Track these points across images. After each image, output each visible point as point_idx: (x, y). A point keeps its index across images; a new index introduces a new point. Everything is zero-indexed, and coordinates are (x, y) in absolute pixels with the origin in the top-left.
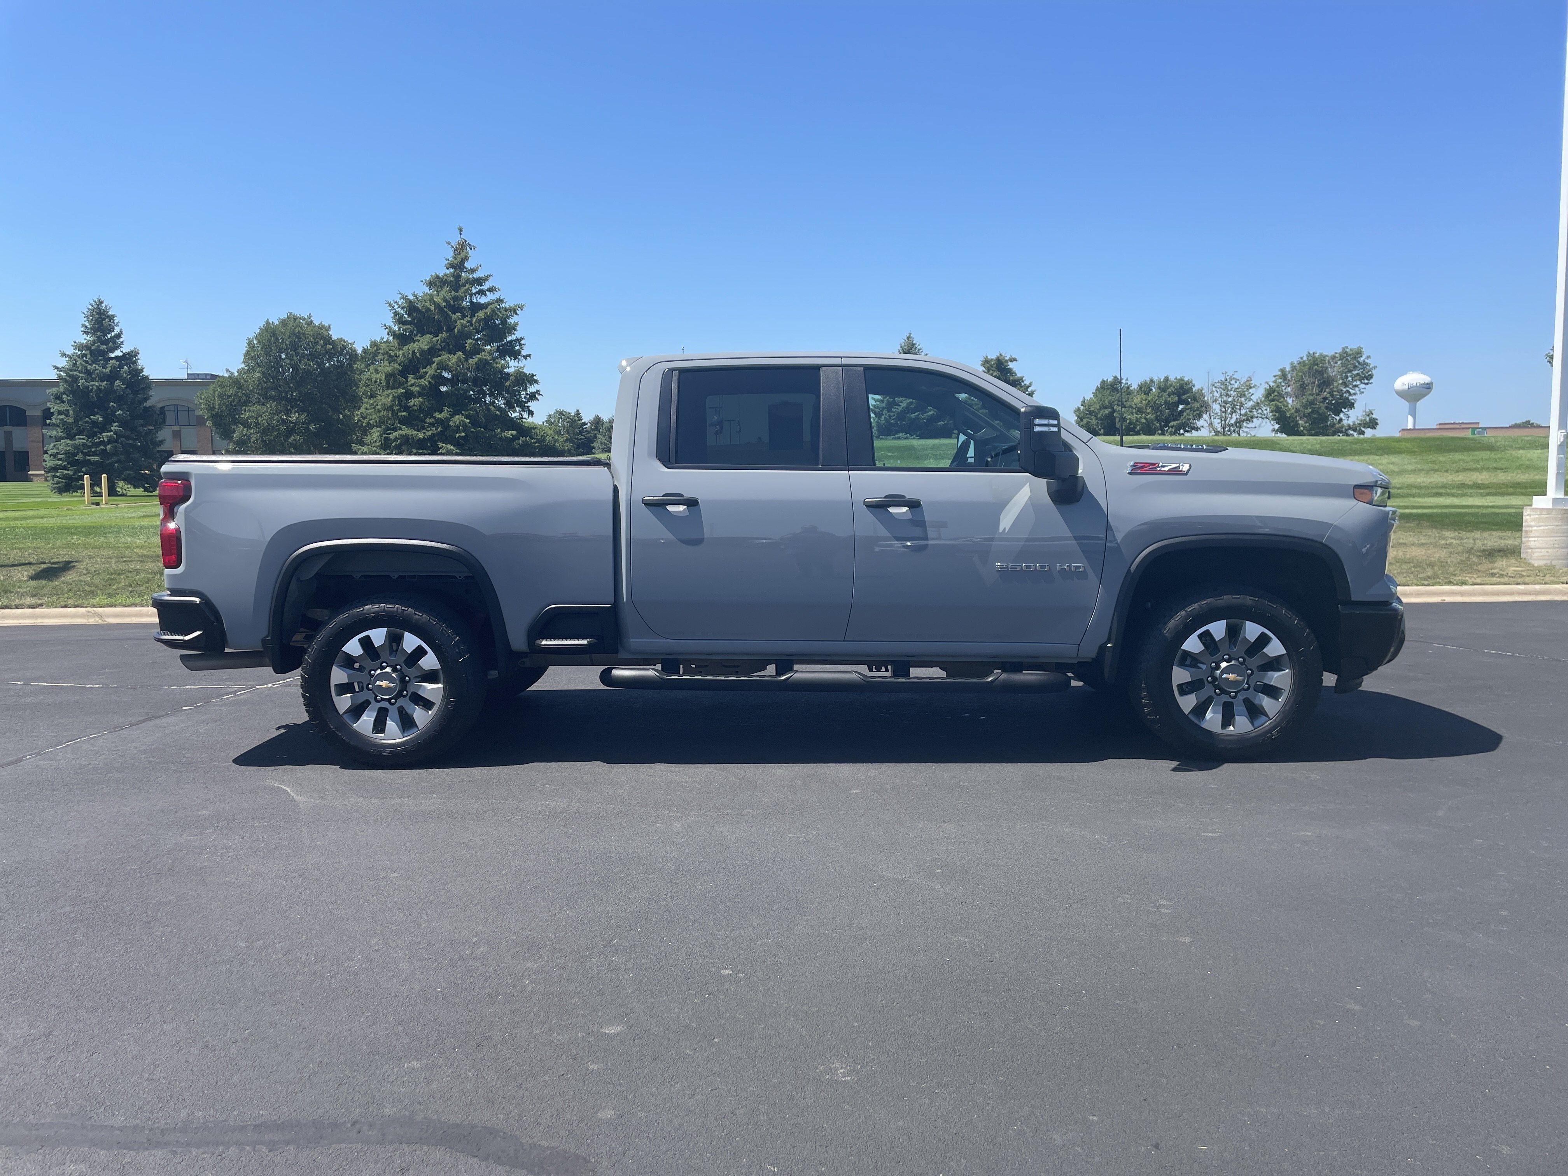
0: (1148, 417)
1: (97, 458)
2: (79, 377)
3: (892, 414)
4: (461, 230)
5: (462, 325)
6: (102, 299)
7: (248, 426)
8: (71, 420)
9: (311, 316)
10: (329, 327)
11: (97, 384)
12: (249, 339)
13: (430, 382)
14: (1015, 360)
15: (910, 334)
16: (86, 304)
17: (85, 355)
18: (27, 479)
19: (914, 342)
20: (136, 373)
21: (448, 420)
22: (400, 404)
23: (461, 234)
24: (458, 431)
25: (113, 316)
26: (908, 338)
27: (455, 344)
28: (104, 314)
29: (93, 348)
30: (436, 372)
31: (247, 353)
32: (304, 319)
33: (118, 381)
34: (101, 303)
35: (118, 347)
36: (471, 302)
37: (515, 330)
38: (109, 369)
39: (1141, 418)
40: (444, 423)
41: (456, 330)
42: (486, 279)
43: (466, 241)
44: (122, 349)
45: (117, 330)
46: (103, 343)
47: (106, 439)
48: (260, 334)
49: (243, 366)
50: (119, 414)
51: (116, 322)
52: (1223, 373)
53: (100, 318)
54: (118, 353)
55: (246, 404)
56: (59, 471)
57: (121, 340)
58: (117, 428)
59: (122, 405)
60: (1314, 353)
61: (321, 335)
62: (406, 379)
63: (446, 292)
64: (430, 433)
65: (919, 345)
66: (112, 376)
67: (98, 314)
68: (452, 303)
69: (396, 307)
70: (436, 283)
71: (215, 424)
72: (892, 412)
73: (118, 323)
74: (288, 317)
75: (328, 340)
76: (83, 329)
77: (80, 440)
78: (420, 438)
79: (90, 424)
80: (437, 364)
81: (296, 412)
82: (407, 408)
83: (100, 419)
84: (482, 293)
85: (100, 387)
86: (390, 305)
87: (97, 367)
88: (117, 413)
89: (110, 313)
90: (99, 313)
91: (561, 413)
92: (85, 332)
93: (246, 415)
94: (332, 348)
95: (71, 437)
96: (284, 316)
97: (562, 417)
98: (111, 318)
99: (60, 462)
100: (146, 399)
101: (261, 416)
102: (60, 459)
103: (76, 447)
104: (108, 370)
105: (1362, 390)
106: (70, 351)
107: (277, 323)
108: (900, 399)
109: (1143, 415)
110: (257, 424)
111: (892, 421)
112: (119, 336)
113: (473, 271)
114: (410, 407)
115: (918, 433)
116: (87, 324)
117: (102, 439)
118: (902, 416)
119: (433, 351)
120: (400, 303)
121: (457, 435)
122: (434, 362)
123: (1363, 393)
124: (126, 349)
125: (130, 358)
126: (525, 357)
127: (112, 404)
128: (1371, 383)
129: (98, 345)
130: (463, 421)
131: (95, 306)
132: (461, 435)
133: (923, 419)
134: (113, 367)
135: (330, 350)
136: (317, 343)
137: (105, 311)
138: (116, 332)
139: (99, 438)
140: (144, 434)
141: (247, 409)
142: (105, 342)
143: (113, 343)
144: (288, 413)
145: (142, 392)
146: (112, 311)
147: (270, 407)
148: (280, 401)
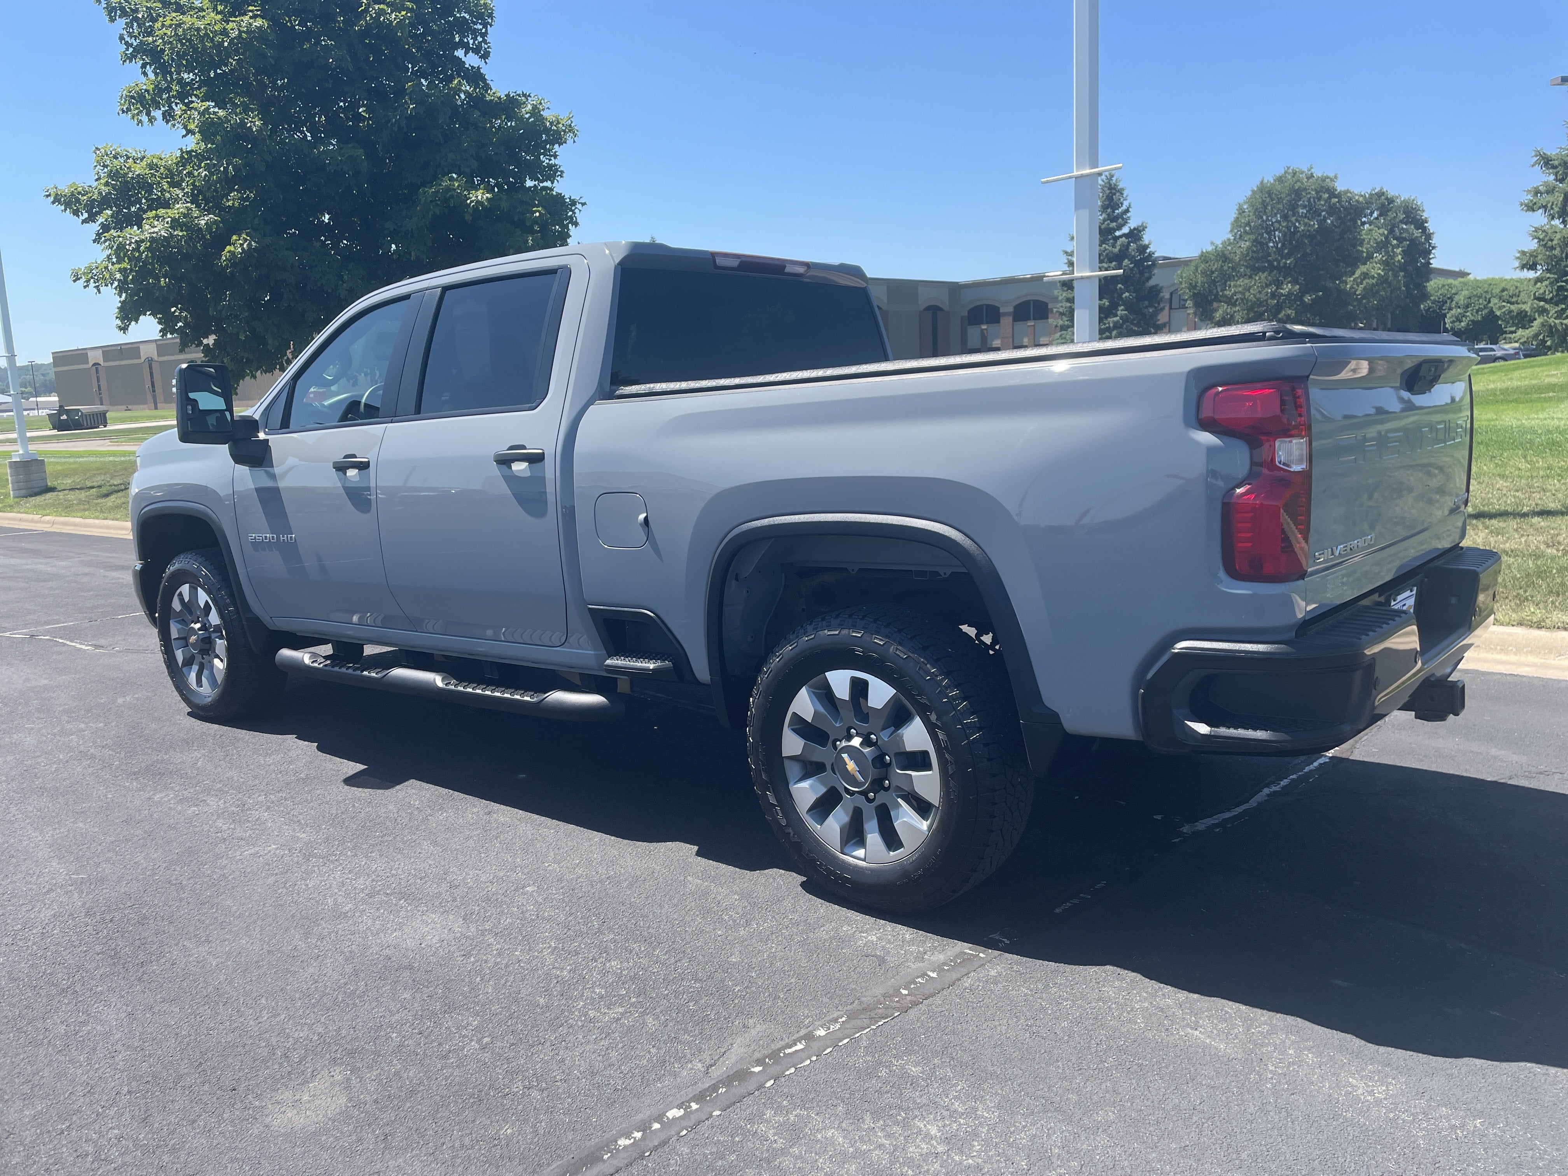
6: (1114, 172)
9: (1312, 168)
10: (1336, 177)
12: (1240, 204)
17: (1098, 236)
20: (1143, 250)
25: (1123, 189)
28: (1115, 189)
29: (1103, 226)
31: (1236, 220)
32: (1302, 172)
33: (1126, 260)
34: (1112, 177)
35: (1125, 223)
38: (1118, 248)
44: (1129, 225)
45: (1126, 204)
47: (1111, 325)
48: (1252, 197)
49: (1230, 236)
50: (1126, 297)
51: (1124, 196)
53: (1111, 193)
54: (1126, 229)
55: (1231, 278)
57: (1128, 215)
58: (1124, 312)
59: (1129, 286)
61: (1325, 189)
66: (1121, 256)
67: (1109, 189)
71: (1197, 305)
73: (1126, 196)
74: (1286, 172)
75: (1332, 193)
81: (1289, 282)
83: (1107, 304)
87: (1107, 247)
88: (1124, 296)
90: (1110, 187)
92: (1098, 211)
93: (1231, 291)
94: (1338, 202)
96: (1281, 172)
98: (1121, 192)
100: (1149, 278)
101: (1249, 290)
104: (1116, 250)
107: (1272, 181)
112: (1127, 211)
116: (1099, 202)
124: (1132, 224)
125: (1135, 234)
127: (1120, 286)
129: (1108, 223)
131: (1106, 181)
134: (1122, 245)
135: (1335, 204)
136: (1320, 199)
137: (1115, 185)
138: (1124, 207)
139: (1105, 324)
140: (1148, 317)
141: (1232, 284)
142: (1114, 219)
143: (1121, 219)
144: (1279, 285)
145: (1147, 270)
146: (1121, 185)
147: (1259, 279)
148: (1271, 272)
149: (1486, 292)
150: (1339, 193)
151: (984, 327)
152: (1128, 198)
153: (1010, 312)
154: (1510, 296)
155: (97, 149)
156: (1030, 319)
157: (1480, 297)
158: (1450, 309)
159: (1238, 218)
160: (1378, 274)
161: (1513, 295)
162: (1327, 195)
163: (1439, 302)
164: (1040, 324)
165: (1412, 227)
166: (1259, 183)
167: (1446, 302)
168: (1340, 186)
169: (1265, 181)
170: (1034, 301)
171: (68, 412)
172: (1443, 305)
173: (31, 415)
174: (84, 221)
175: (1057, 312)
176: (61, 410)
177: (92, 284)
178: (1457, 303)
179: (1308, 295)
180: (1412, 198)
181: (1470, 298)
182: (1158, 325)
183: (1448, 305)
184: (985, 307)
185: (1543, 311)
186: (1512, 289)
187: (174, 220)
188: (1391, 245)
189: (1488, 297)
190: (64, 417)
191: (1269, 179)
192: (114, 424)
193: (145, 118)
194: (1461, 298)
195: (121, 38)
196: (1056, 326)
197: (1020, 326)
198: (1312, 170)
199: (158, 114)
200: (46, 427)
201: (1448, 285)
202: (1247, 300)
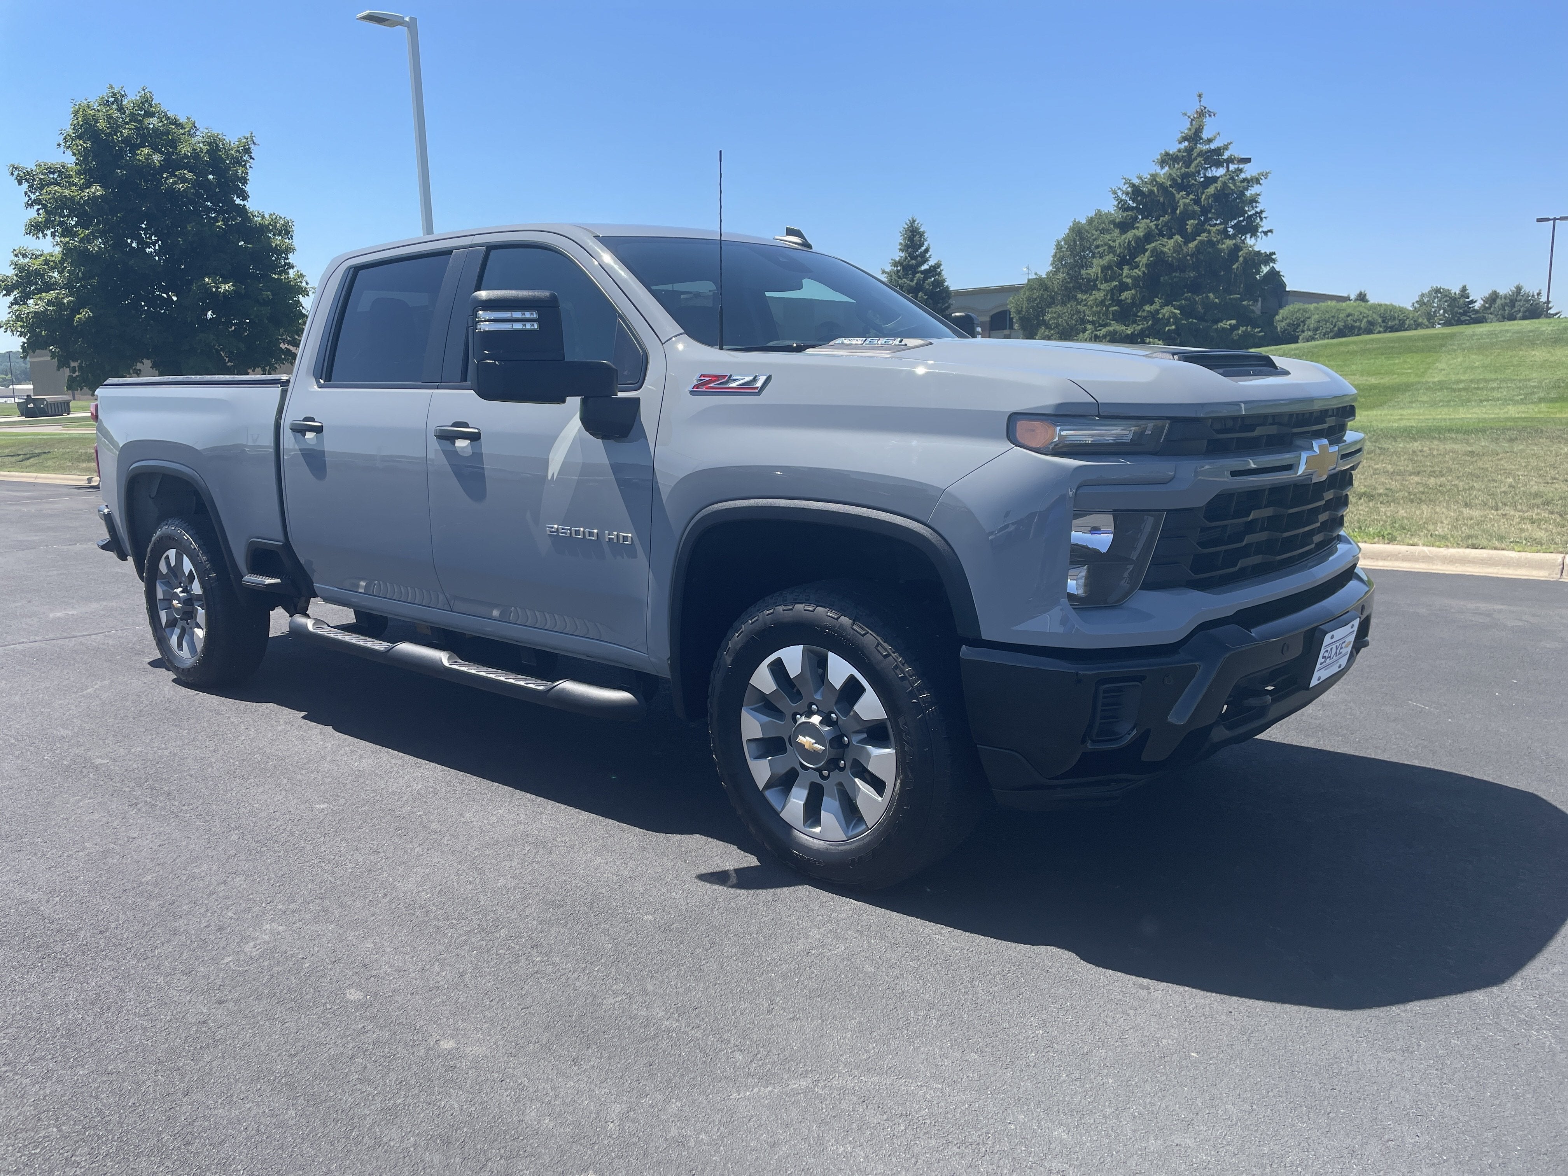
4: (1200, 96)
5: (1185, 204)
6: (915, 218)
12: (1058, 241)
13: (1144, 272)
16: (902, 225)
17: (898, 271)
20: (940, 283)
21: (1157, 312)
22: (1112, 299)
23: (1200, 101)
24: (1168, 323)
25: (924, 232)
27: (1178, 226)
28: (916, 232)
29: (904, 263)
30: (1148, 260)
31: (1055, 256)
34: (914, 221)
35: (926, 261)
36: (1205, 176)
37: (1257, 202)
38: (915, 281)
40: (1154, 315)
41: (1178, 212)
42: (1226, 147)
43: (1205, 108)
44: (929, 263)
45: (926, 245)
46: (915, 258)
48: (1067, 235)
49: (1051, 268)
51: (925, 237)
53: (913, 235)
54: (925, 267)
55: (1049, 305)
57: (929, 254)
62: (1122, 270)
63: (1178, 170)
64: (1139, 328)
67: (911, 232)
68: (1179, 181)
69: (1120, 194)
70: (1167, 159)
73: (927, 238)
74: (1095, 215)
76: (899, 247)
78: (1128, 334)
80: (1151, 251)
82: (1119, 303)
84: (1218, 164)
86: (1115, 193)
87: (906, 281)
89: (921, 230)
90: (913, 231)
91: (1437, 291)
92: (900, 249)
93: (1048, 316)
96: (1092, 214)
97: (1439, 295)
98: (921, 235)
104: (913, 284)
106: (889, 268)
107: (1084, 222)
112: (927, 250)
113: (1210, 141)
114: (1121, 300)
116: (902, 242)
119: (1149, 237)
120: (1124, 189)
121: (1167, 329)
122: (1147, 250)
124: (932, 262)
125: (935, 270)
126: (1266, 233)
129: (910, 261)
130: (1173, 313)
131: (910, 225)
132: (1171, 328)
134: (919, 280)
137: (917, 228)
138: (925, 248)
143: (921, 257)
145: (941, 301)
149: (1333, 317)
154: (1354, 321)
155: (15, 250)
157: (1327, 321)
158: (1303, 331)
159: (1057, 253)
161: (1357, 320)
163: (1293, 325)
167: (1300, 325)
169: (1078, 221)
171: (34, 401)
172: (1297, 328)
173: (9, 402)
174: (4, 295)
176: (29, 399)
177: (9, 332)
178: (1308, 326)
181: (1319, 322)
183: (1301, 327)
186: (1356, 314)
187: (48, 300)
189: (1334, 321)
190: (31, 405)
191: (1082, 219)
192: (76, 412)
193: (40, 235)
194: (1312, 323)
195: (26, 193)
199: (48, 232)
200: (15, 414)
201: (1303, 310)
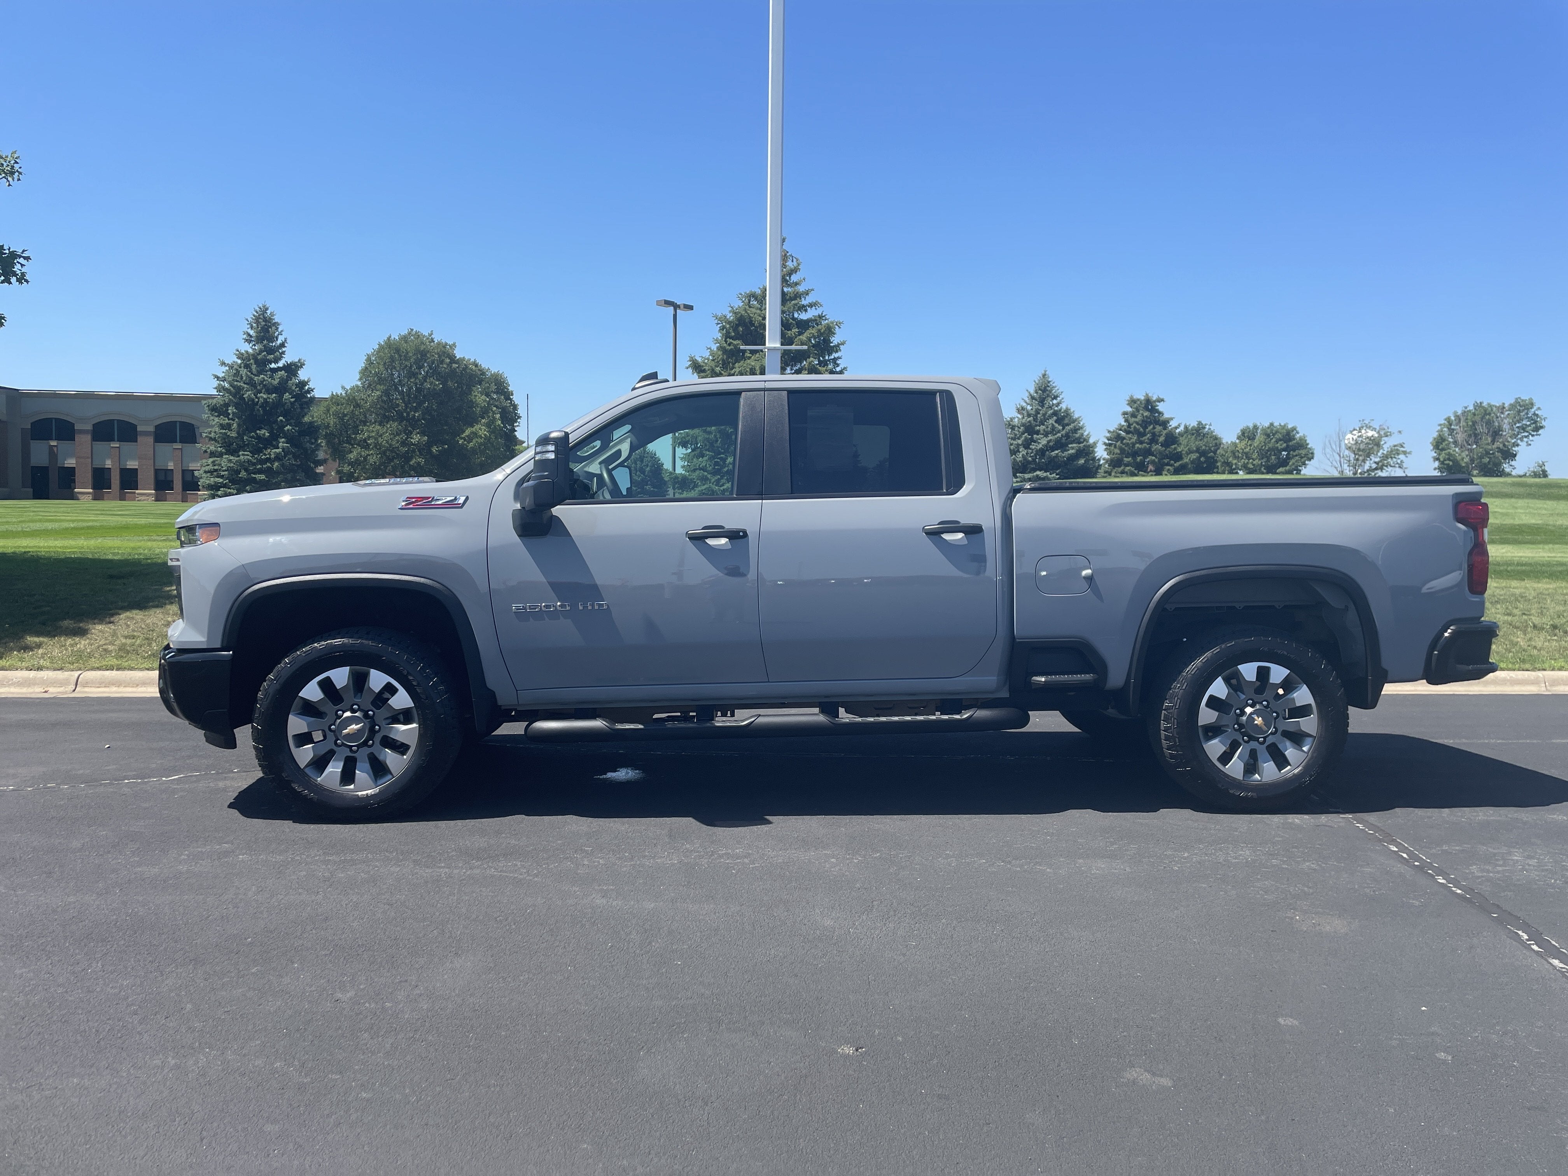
0: (1254, 462)
1: (263, 477)
2: (244, 388)
3: (1030, 451)
6: (268, 306)
7: (366, 447)
8: (234, 434)
9: (432, 333)
10: (454, 345)
11: (265, 396)
12: (368, 355)
14: (1162, 400)
15: (1045, 371)
17: (248, 365)
18: (72, 497)
19: (1050, 380)
20: (301, 385)
25: (278, 323)
26: (1044, 375)
28: (268, 322)
29: (259, 357)
32: (424, 336)
33: (287, 394)
34: (267, 309)
35: (281, 357)
36: (794, 318)
38: (277, 380)
39: (1248, 463)
44: (285, 359)
45: (281, 338)
46: (267, 352)
47: (273, 456)
48: (379, 351)
49: (359, 383)
50: (288, 430)
51: (280, 330)
52: (1360, 421)
53: (266, 325)
54: (282, 364)
55: (363, 423)
56: (222, 489)
57: (284, 349)
58: (285, 445)
59: (289, 420)
60: (1481, 403)
61: (445, 353)
65: (1054, 383)
66: (281, 388)
67: (262, 321)
72: (1030, 449)
73: (282, 331)
74: (409, 334)
75: (452, 359)
76: (245, 336)
77: (245, 456)
79: (255, 439)
81: (418, 433)
83: (267, 434)
84: (803, 308)
85: (268, 400)
87: (263, 378)
88: (286, 429)
89: (275, 321)
90: (265, 320)
92: (247, 340)
93: (364, 435)
94: (458, 368)
95: (234, 452)
96: (405, 332)
98: (276, 326)
99: (221, 480)
100: (307, 414)
101: (381, 437)
102: (222, 477)
103: (241, 464)
104: (276, 382)
105: (1529, 442)
106: (232, 360)
108: (1038, 437)
109: (1251, 461)
110: (377, 445)
111: (1030, 459)
112: (283, 345)
115: (1058, 471)
116: (252, 332)
117: (268, 456)
118: (1042, 452)
123: (1530, 445)
124: (289, 359)
125: (292, 369)
127: (281, 418)
128: (1539, 435)
129: (264, 355)
131: (260, 313)
133: (1064, 457)
134: (280, 378)
135: (455, 369)
136: (442, 362)
137: (270, 318)
138: (279, 342)
139: (265, 455)
140: (309, 452)
141: (365, 428)
142: (271, 351)
143: (276, 352)
144: (409, 434)
145: (306, 407)
146: (277, 319)
147: (391, 427)
148: (402, 421)
150: (458, 359)
151: (54, 443)
152: (283, 333)
153: (150, 432)
156: (113, 440)
159: (366, 368)
160: (485, 435)
162: (448, 360)
164: (188, 447)
165: (502, 397)
166: (386, 339)
168: (458, 354)
169: (392, 338)
170: (182, 423)
175: (206, 436)
179: (435, 447)
180: (501, 372)
182: (318, 460)
184: (116, 422)
185: (704, 479)
188: (492, 410)
191: (395, 336)
196: (206, 451)
197: (101, 446)
198: (432, 336)
202: (381, 445)
